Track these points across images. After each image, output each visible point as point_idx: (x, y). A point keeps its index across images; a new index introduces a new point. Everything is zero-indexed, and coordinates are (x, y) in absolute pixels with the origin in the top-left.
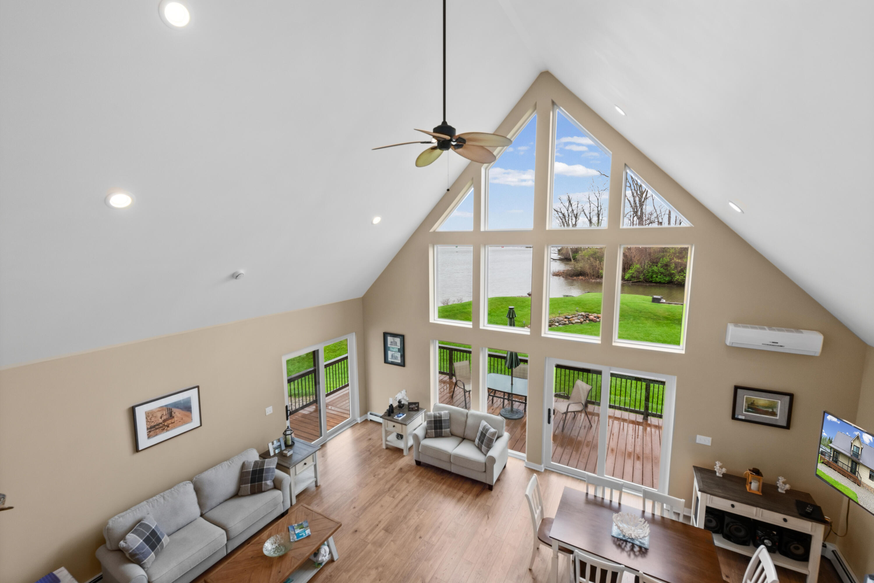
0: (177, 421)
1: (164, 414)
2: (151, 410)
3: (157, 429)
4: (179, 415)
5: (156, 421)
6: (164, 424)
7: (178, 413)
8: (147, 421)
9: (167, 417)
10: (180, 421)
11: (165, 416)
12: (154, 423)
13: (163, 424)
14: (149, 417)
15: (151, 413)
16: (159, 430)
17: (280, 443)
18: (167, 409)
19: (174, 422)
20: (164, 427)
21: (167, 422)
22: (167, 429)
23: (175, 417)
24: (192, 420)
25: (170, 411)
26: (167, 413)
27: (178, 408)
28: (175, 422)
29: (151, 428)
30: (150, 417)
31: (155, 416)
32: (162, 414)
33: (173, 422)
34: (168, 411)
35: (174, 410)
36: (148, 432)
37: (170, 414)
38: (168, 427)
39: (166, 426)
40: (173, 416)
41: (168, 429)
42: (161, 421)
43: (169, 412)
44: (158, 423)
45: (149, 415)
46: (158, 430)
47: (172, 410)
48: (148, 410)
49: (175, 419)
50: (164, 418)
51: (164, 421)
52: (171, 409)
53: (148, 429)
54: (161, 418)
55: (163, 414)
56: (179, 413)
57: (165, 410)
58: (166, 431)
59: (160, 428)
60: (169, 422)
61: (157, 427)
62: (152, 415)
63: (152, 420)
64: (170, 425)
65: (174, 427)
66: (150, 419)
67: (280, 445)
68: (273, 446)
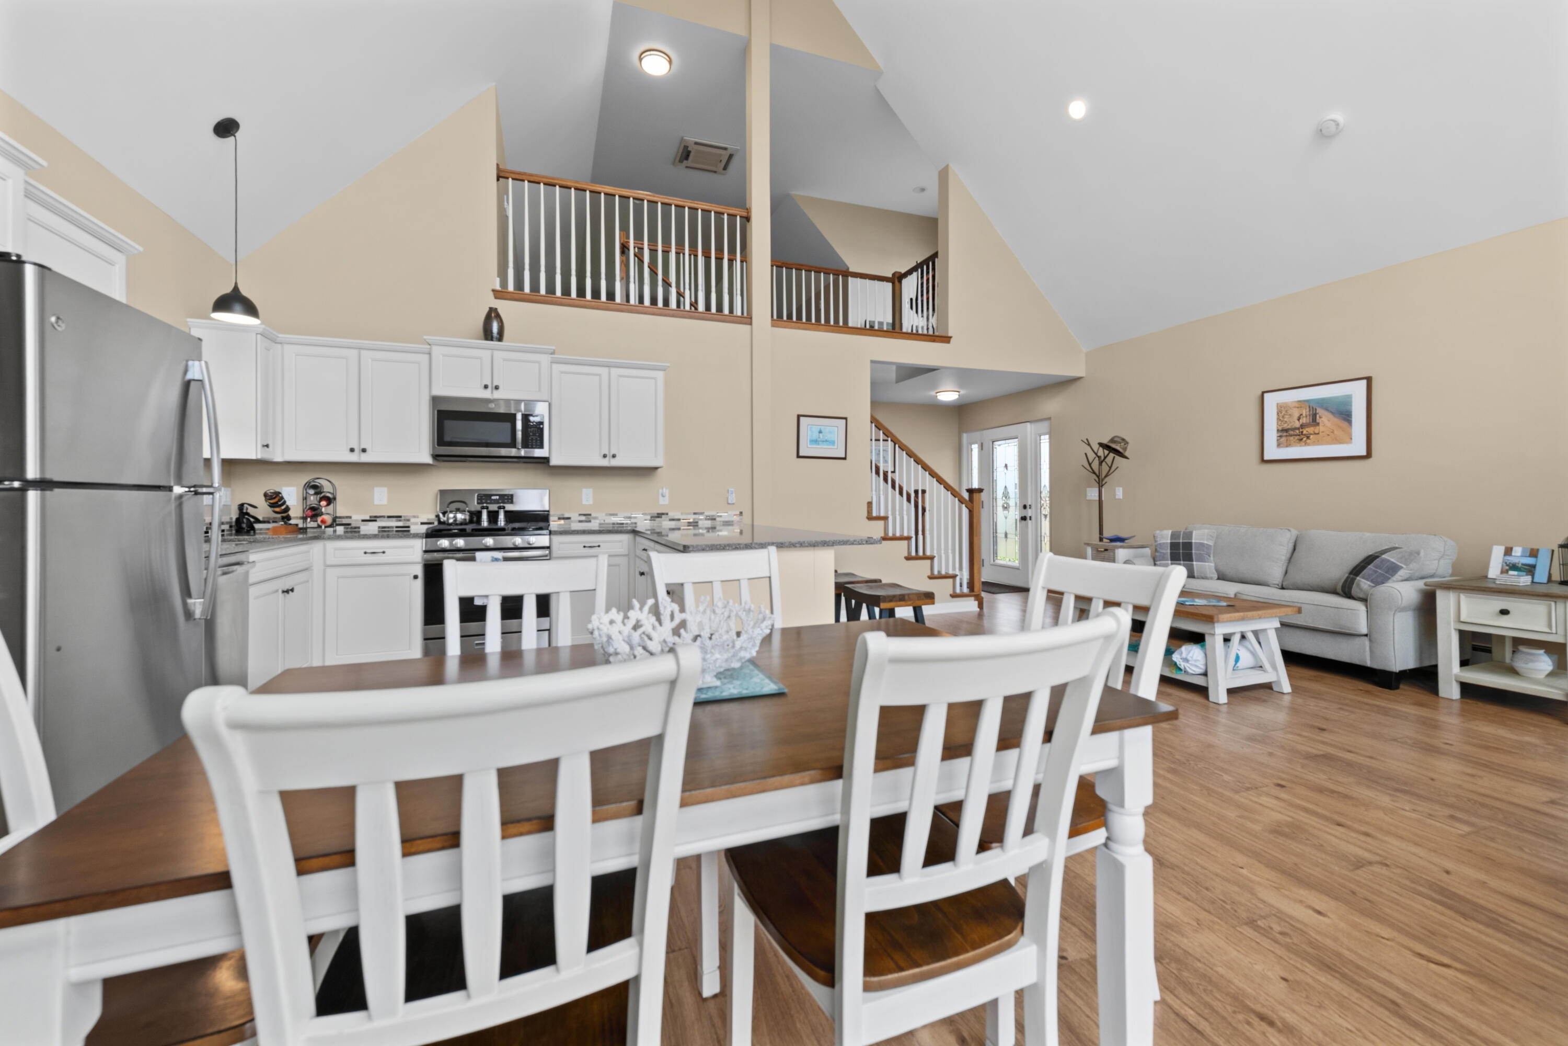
0: (1323, 432)
1: (1304, 415)
2: (1286, 403)
3: (1291, 435)
4: (1328, 424)
5: (1291, 422)
6: (1302, 432)
7: (1326, 420)
8: (1278, 419)
9: (1308, 421)
10: (1328, 435)
11: (1304, 419)
12: (1288, 425)
13: (1301, 430)
14: (1281, 413)
15: (1284, 408)
16: (1294, 438)
18: (1309, 407)
19: (1318, 434)
20: (1302, 436)
21: (1307, 429)
22: (1306, 441)
23: (1321, 424)
24: (1351, 439)
25: (1313, 412)
26: (1308, 413)
27: (1326, 409)
28: (1320, 433)
29: (1284, 430)
30: (1283, 413)
31: (1290, 413)
32: (1301, 413)
33: (1317, 432)
34: (1310, 410)
35: (1320, 411)
36: (1278, 437)
37: (1313, 416)
38: (1308, 438)
39: (1305, 435)
40: (1317, 421)
41: (1308, 441)
42: (1297, 424)
43: (1311, 413)
44: (1293, 427)
45: (1282, 410)
46: (1292, 438)
47: (1317, 412)
48: (1281, 402)
49: (1322, 428)
50: (1304, 420)
51: (1302, 426)
52: (1316, 410)
53: (1278, 431)
54: (1299, 420)
55: (1301, 415)
56: (1329, 421)
57: (1306, 409)
58: (1304, 444)
59: (1296, 435)
60: (1310, 430)
61: (1291, 432)
62: (1286, 411)
63: (1285, 420)
64: (1311, 437)
65: (1317, 443)
66: (1283, 417)
67: (1534, 567)
68: (1508, 558)
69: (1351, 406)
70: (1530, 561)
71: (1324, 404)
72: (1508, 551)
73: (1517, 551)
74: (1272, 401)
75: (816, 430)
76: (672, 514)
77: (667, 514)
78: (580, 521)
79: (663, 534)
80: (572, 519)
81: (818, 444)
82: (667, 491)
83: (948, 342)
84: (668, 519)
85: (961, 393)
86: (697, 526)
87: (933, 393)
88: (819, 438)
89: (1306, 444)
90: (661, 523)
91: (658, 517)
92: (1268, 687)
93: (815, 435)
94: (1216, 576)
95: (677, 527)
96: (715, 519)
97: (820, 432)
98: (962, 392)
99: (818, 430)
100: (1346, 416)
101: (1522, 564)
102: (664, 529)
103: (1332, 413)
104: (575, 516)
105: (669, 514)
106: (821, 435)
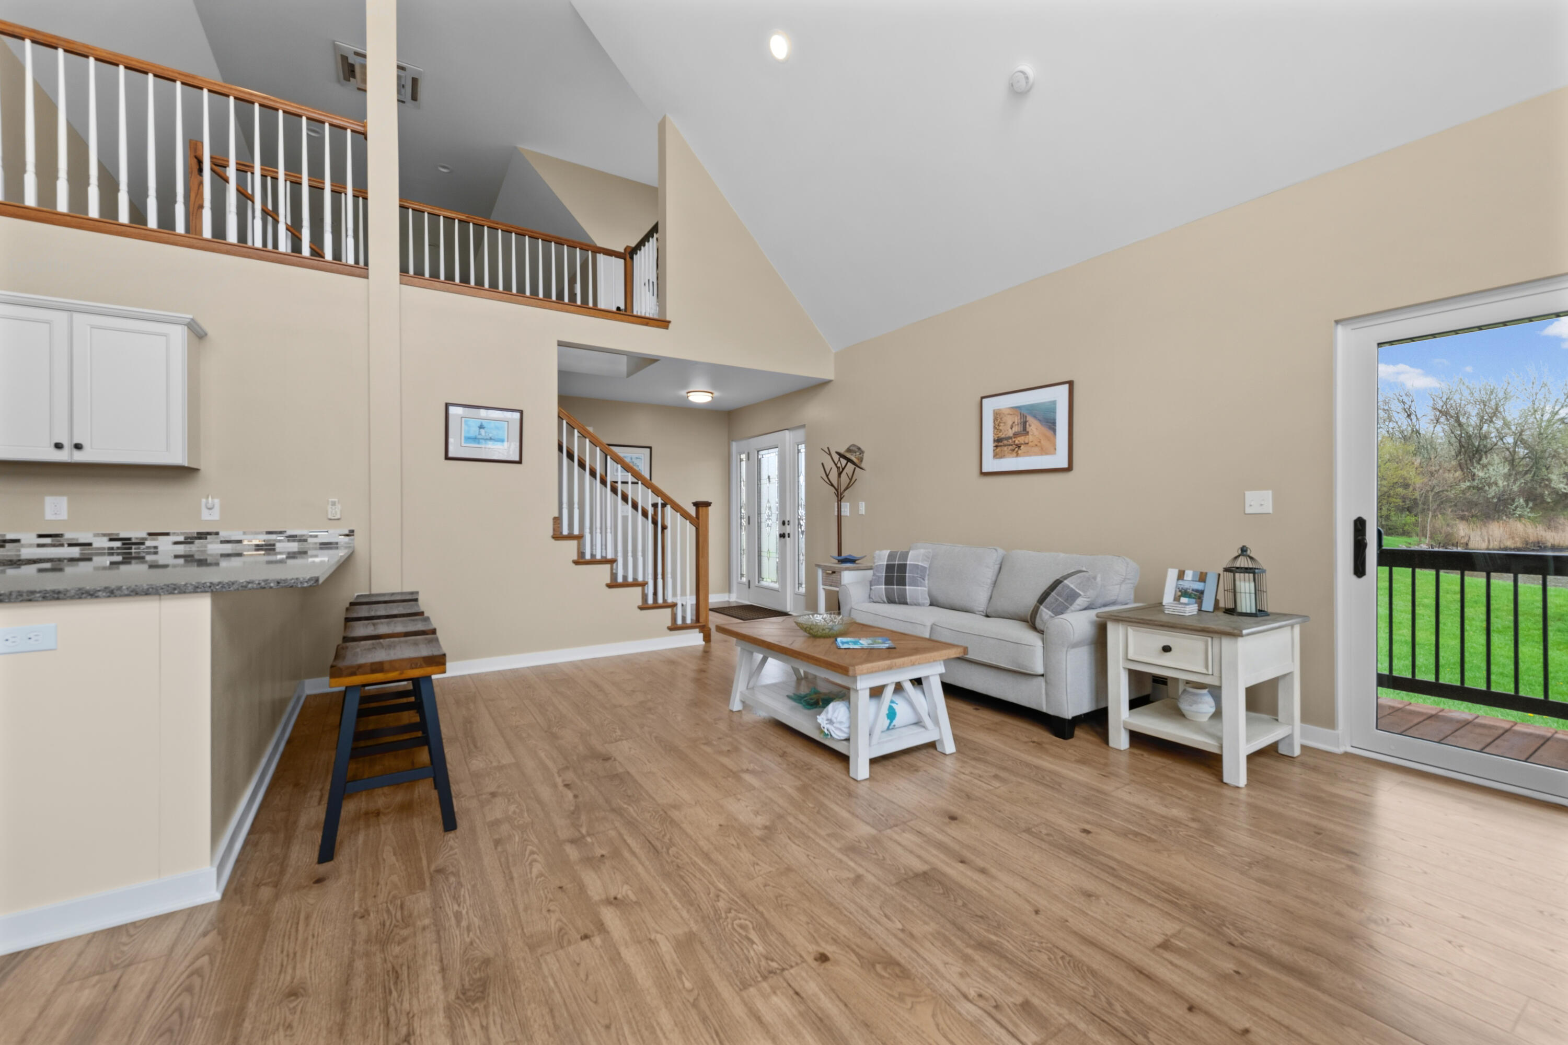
0: (1032, 442)
1: (1016, 422)
2: (1000, 410)
3: (1005, 445)
4: (1036, 433)
5: (1004, 431)
6: (1015, 442)
7: (1035, 427)
8: (995, 428)
9: (1019, 430)
10: (1036, 445)
11: (1016, 427)
12: (1003, 434)
13: (1014, 440)
14: (996, 421)
15: (1000, 415)
16: (1008, 448)
17: (1205, 586)
18: (1020, 414)
19: (1028, 444)
20: (1015, 446)
22: (1017, 451)
23: (1030, 433)
24: (1055, 449)
25: (1024, 419)
26: (1019, 421)
27: (1035, 417)
28: (1030, 443)
29: (999, 440)
30: (998, 421)
31: (1004, 421)
32: (1013, 421)
33: (1027, 442)
34: (1021, 418)
35: (1030, 419)
36: (994, 447)
37: (1023, 424)
38: (1019, 447)
39: (1017, 445)
40: (1027, 430)
41: (1020, 452)
42: (1011, 433)
43: (1022, 420)
44: (1007, 436)
45: (998, 417)
46: (1005, 448)
47: (1027, 419)
48: (996, 408)
49: (1030, 438)
50: (1016, 429)
51: (1015, 435)
52: (1026, 417)
53: (995, 441)
54: (1011, 428)
55: (1014, 423)
56: (1037, 429)
57: (1017, 416)
58: (1015, 454)
59: (1010, 445)
60: (1020, 440)
61: (1005, 442)
62: (1001, 419)
63: (1000, 428)
64: (1023, 447)
65: (1027, 454)
66: (999, 425)
67: (1202, 592)
68: (1181, 582)
69: (1055, 412)
70: (1199, 586)
71: (1033, 410)
72: (1181, 575)
73: (1189, 575)
74: (990, 406)
75: (474, 425)
76: (224, 534)
77: (217, 534)
78: (39, 546)
79: (209, 561)
80: (23, 542)
81: (479, 443)
82: (217, 501)
83: (667, 327)
84: (219, 540)
85: (714, 395)
86: (274, 550)
87: (683, 393)
88: (480, 434)
89: (1017, 455)
90: (206, 547)
91: (200, 538)
92: (932, 745)
93: (474, 431)
94: (928, 602)
95: (234, 552)
96: (305, 541)
97: (481, 427)
98: (716, 394)
99: (479, 425)
100: (1051, 425)
101: (1193, 590)
102: (211, 555)
103: (1040, 421)
104: (28, 537)
105: (221, 534)
106: (482, 431)
